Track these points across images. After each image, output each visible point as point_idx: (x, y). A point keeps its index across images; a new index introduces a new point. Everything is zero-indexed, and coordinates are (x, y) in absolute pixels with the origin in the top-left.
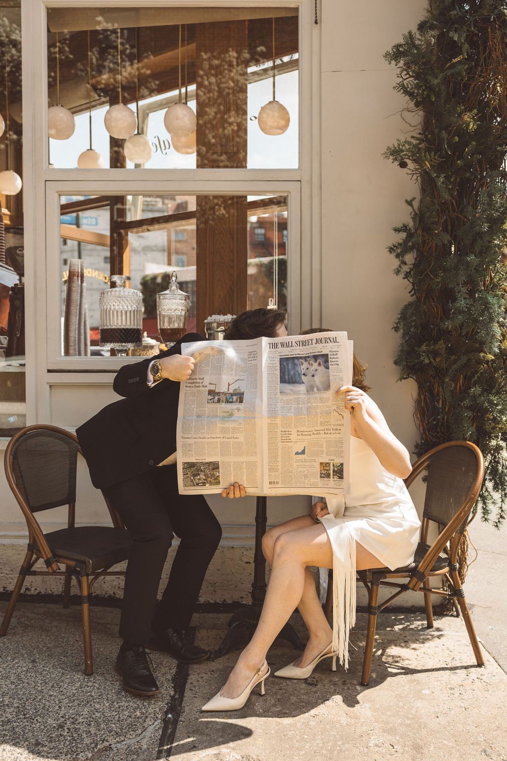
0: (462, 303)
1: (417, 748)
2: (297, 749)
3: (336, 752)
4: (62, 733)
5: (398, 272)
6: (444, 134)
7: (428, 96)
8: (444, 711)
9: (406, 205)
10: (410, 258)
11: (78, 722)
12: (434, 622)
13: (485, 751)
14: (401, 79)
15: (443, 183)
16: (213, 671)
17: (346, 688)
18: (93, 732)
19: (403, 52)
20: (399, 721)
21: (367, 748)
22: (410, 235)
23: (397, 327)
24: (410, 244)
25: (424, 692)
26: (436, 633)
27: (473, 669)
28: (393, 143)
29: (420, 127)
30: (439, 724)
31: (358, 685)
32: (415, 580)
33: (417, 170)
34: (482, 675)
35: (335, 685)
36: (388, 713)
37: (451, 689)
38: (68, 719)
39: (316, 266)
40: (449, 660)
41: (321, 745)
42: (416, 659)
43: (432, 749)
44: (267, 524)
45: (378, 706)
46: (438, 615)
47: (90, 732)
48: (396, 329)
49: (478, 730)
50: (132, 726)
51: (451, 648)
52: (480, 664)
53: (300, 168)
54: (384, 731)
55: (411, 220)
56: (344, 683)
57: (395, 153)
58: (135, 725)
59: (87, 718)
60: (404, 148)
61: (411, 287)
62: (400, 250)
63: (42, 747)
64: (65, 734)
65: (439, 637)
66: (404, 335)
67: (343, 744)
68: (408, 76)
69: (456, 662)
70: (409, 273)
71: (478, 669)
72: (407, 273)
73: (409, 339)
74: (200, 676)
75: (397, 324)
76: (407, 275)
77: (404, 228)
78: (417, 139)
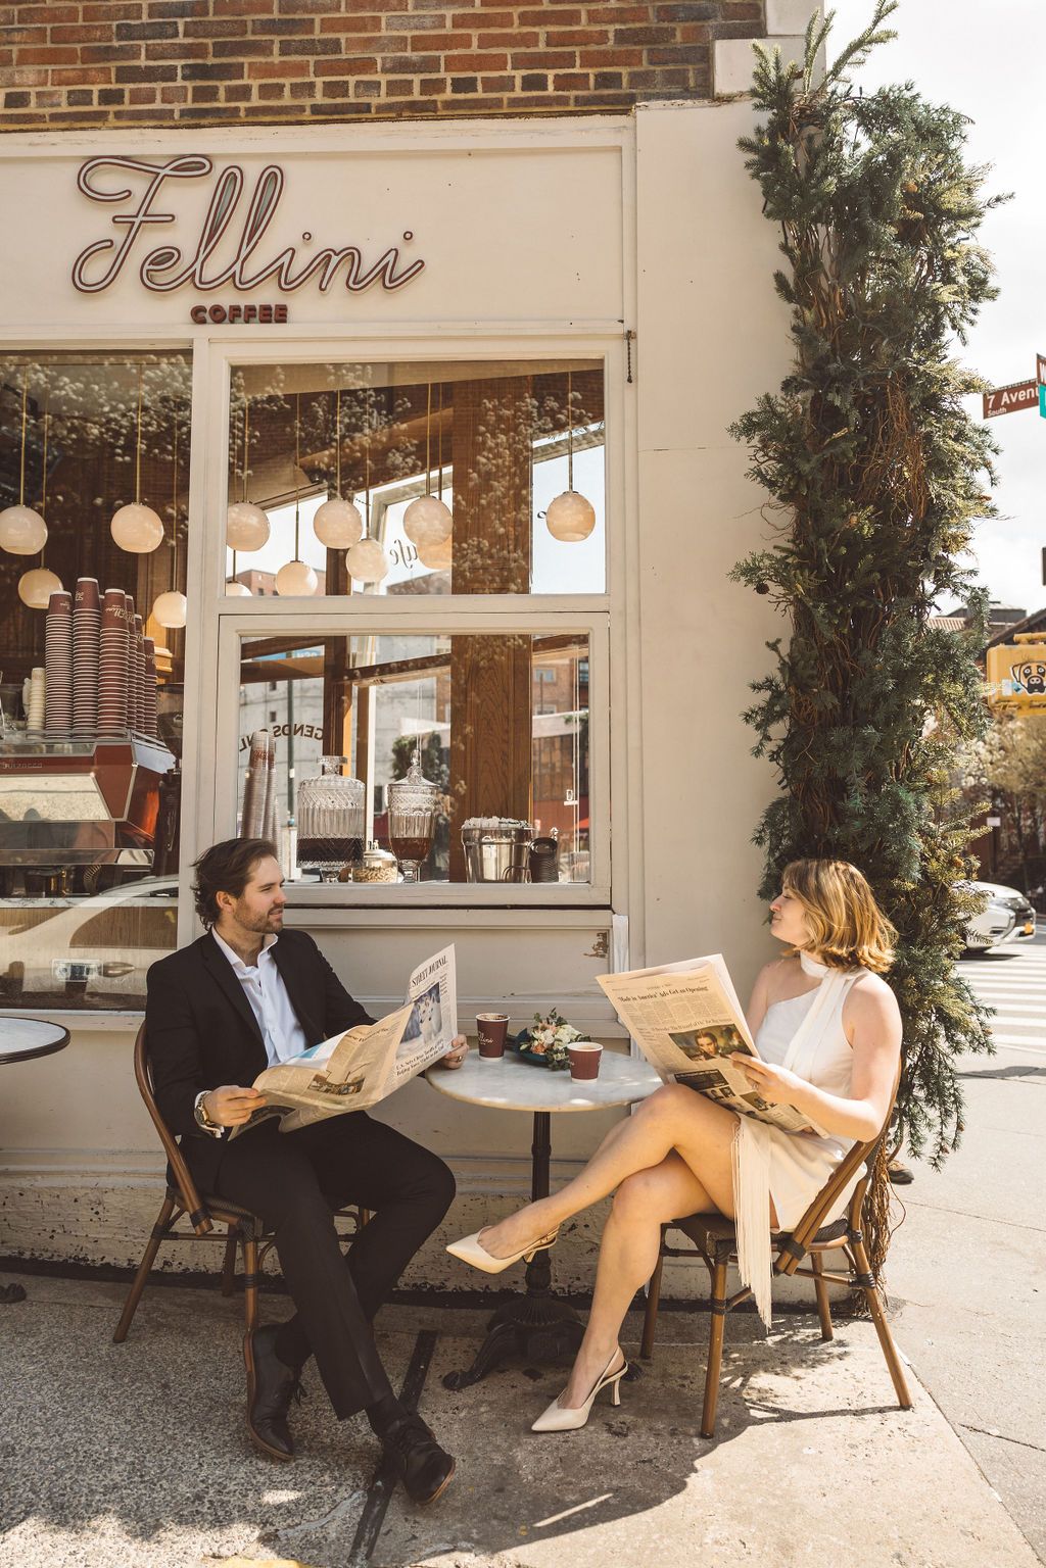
0: (858, 801)
1: (785, 1548)
2: (584, 1546)
3: (647, 1552)
4: (199, 1508)
5: (758, 752)
6: (823, 544)
7: (797, 487)
8: (836, 1486)
9: (767, 650)
10: (779, 730)
11: (227, 1490)
12: (833, 1329)
13: (899, 1556)
14: (756, 463)
15: (823, 616)
16: (457, 1408)
17: (675, 1441)
18: (250, 1509)
19: (758, 423)
20: (759, 1501)
21: (701, 1546)
22: (777, 695)
23: (761, 837)
24: (777, 708)
25: (806, 1451)
26: (837, 1350)
27: (893, 1414)
28: (744, 558)
29: (790, 530)
30: (825, 1507)
31: (696, 1436)
32: (788, 1256)
33: (785, 596)
34: (907, 1423)
35: (657, 1435)
36: (742, 1486)
37: (852, 1446)
38: (212, 1485)
39: (633, 742)
40: (853, 1396)
41: (624, 1539)
42: (798, 1393)
43: (809, 1549)
44: (550, 1157)
45: (725, 1474)
46: (842, 1318)
47: (245, 1507)
48: (759, 841)
49: (891, 1519)
50: (315, 1499)
51: (859, 1376)
52: (905, 1405)
53: (607, 594)
54: (732, 1518)
55: (778, 671)
56: (673, 1433)
57: (750, 572)
58: (320, 1498)
59: (243, 1485)
60: (761, 564)
61: (780, 775)
62: (763, 718)
63: (165, 1531)
64: (205, 1510)
65: (840, 1357)
66: (772, 851)
67: (661, 1537)
68: (766, 458)
69: (865, 1400)
70: (777, 753)
71: (900, 1413)
72: (774, 753)
73: (780, 856)
74: (435, 1416)
75: (760, 832)
76: (774, 756)
77: (769, 684)
78: (783, 550)
